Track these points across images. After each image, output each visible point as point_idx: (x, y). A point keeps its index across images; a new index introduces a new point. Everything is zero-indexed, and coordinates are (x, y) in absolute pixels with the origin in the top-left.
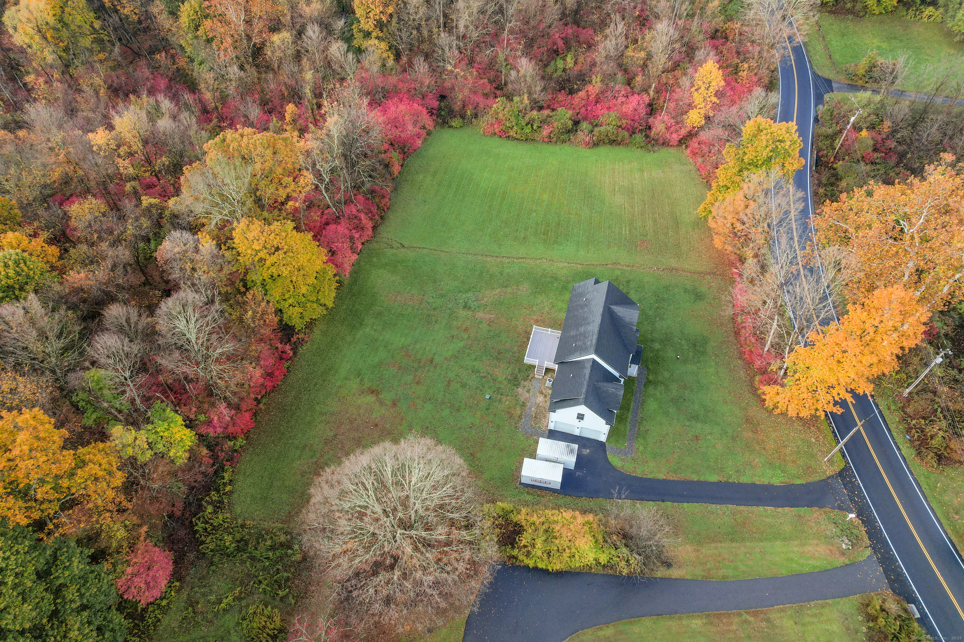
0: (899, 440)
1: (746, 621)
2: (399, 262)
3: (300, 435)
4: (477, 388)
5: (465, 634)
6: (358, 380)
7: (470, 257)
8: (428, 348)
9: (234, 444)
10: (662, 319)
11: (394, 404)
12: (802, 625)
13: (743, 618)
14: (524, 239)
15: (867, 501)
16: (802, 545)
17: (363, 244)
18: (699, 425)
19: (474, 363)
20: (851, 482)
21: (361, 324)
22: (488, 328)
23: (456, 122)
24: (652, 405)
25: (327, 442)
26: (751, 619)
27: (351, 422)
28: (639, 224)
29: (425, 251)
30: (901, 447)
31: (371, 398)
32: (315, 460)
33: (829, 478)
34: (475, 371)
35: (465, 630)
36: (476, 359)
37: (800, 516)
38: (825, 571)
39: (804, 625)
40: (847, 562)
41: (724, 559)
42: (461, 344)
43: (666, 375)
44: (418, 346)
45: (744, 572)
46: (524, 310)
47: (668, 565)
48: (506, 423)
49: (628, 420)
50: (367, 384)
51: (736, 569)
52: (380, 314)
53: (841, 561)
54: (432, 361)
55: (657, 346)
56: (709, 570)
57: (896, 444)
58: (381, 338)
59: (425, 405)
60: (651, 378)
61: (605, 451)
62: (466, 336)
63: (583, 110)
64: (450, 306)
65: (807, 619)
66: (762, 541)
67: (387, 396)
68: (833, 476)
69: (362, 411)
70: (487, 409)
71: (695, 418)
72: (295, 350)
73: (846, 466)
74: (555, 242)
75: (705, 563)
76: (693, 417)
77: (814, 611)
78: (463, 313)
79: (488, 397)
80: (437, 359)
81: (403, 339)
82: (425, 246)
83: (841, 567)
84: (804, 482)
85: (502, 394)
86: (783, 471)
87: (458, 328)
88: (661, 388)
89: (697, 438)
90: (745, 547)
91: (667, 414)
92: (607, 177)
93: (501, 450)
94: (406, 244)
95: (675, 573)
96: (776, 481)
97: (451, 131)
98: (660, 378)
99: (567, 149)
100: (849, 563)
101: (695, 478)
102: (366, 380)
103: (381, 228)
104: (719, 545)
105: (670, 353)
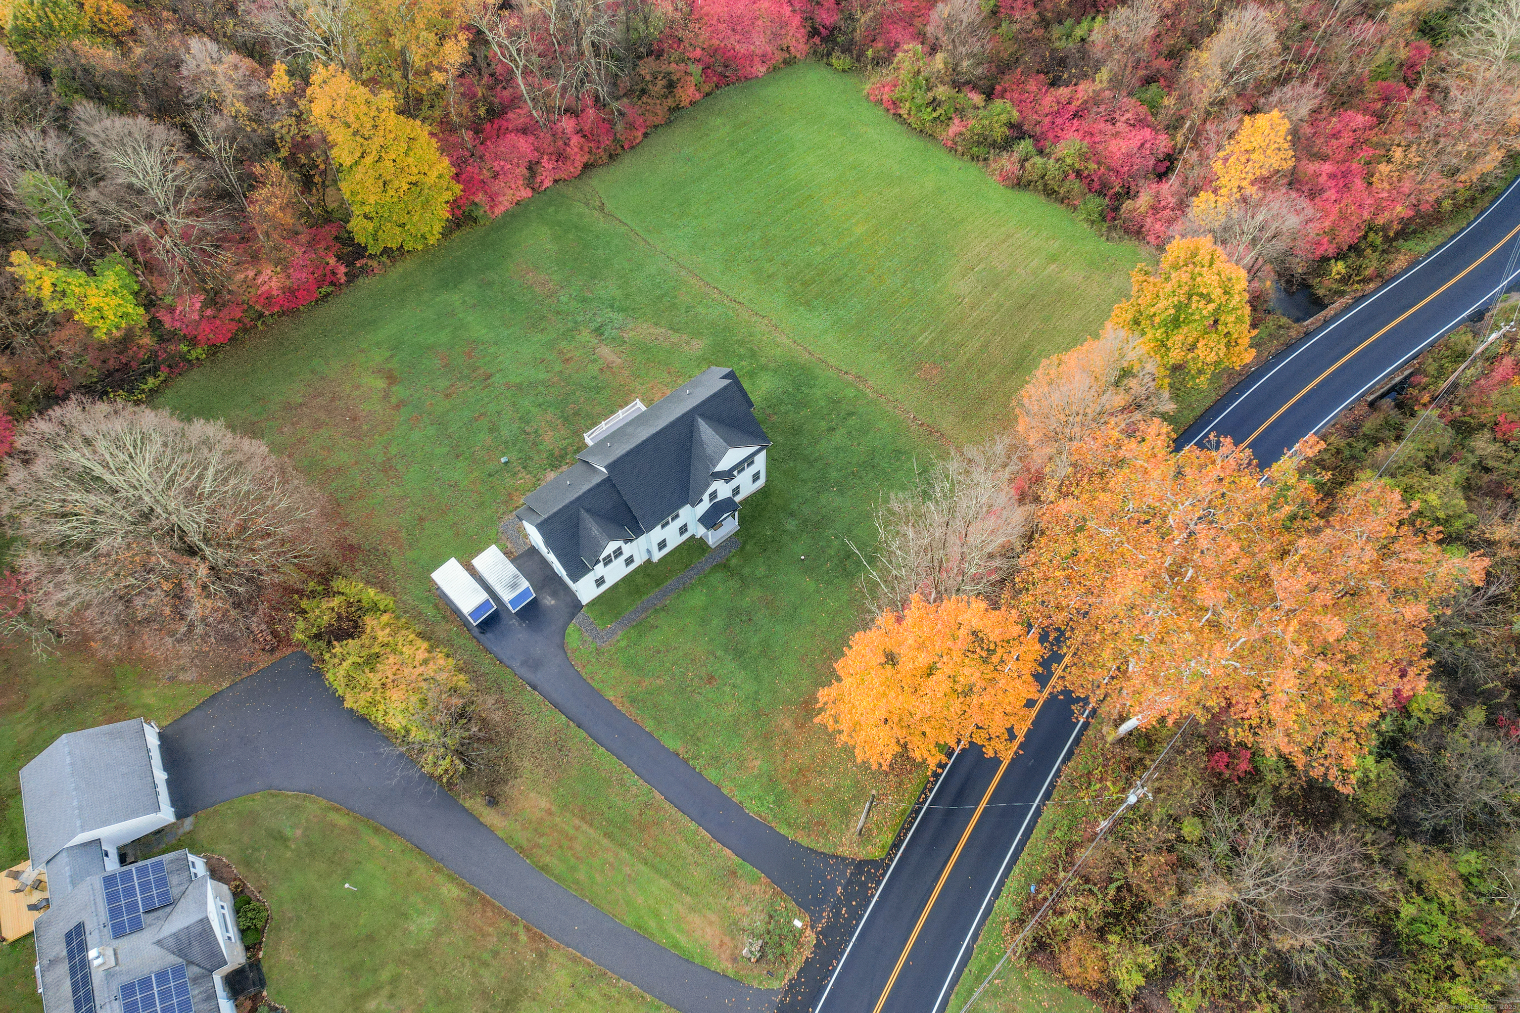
0: (1012, 884)
1: (515, 937)
2: (576, 227)
3: (269, 382)
4: (506, 442)
5: (198, 708)
6: (388, 354)
7: (671, 267)
8: (500, 359)
9: (189, 351)
10: (841, 492)
11: (398, 407)
12: (579, 994)
13: (515, 930)
14: (769, 277)
15: (857, 925)
16: (692, 909)
17: (556, 181)
18: (732, 666)
19: (532, 409)
20: (863, 885)
21: (456, 286)
22: (596, 373)
23: (839, 61)
24: (697, 598)
25: (288, 407)
26: (523, 937)
27: (333, 399)
28: (957, 338)
29: (623, 229)
30: (1004, 893)
31: (380, 384)
32: (256, 419)
33: (837, 857)
34: (525, 419)
35: (203, 703)
36: (540, 405)
37: (735, 873)
38: (687, 961)
39: (581, 996)
40: (730, 973)
41: (571, 848)
42: (543, 376)
43: (761, 571)
44: (493, 349)
45: (577, 882)
46: (665, 375)
47: (493, 801)
48: (494, 507)
49: (645, 597)
50: (394, 364)
51: (573, 869)
52: (490, 284)
53: (725, 966)
54: (489, 376)
55: (791, 525)
56: (537, 846)
57: (1001, 883)
58: (460, 316)
59: (429, 427)
60: (734, 562)
61: (573, 616)
62: (558, 368)
63: (1047, 121)
64: (579, 319)
65: (593, 993)
66: (646, 864)
67: (400, 392)
68: (844, 859)
69: (356, 393)
70: (490, 475)
71: (739, 654)
72: (351, 277)
73: (882, 860)
74: (807, 303)
75: (541, 835)
76: (735, 649)
77: (614, 992)
78: (585, 335)
79: (503, 460)
80: (497, 379)
81: (484, 331)
82: (629, 223)
83: (715, 972)
84: (791, 837)
85: (525, 468)
86: (778, 802)
87: (561, 352)
88: (734, 584)
89: (711, 679)
90: (616, 855)
91: (704, 622)
92: (983, 244)
93: (457, 535)
94: (609, 207)
95: (490, 817)
96: (752, 808)
97: (825, 72)
98: (747, 571)
99: (973, 171)
100: (732, 976)
101: (649, 726)
102: (396, 359)
103: (601, 171)
104: (585, 827)
105: (799, 549)
